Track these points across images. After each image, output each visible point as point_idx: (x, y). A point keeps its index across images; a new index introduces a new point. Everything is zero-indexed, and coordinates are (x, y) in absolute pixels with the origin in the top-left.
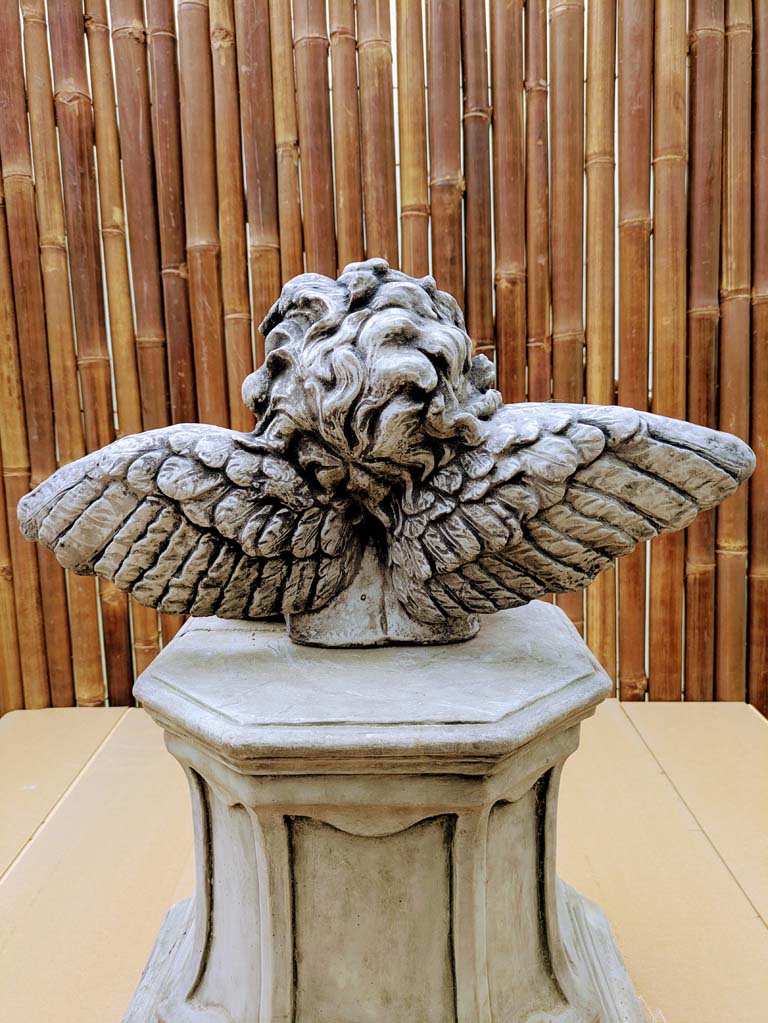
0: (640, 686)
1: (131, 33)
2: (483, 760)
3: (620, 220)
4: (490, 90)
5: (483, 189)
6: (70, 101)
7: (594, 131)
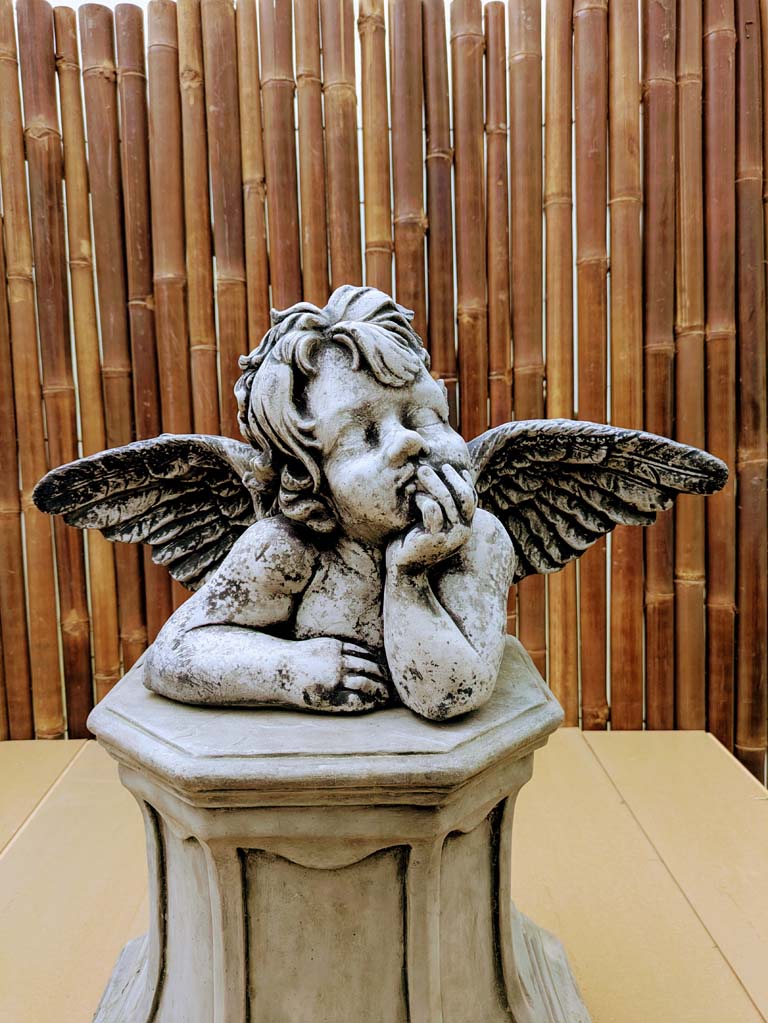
0: (601, 715)
1: (101, 73)
2: (436, 790)
3: (578, 258)
4: (451, 133)
5: (445, 227)
6: (40, 137)
7: (552, 173)
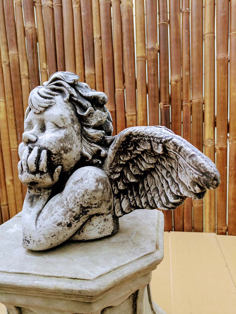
0: (224, 229)
1: (48, 5)
2: (86, 297)
3: (217, 57)
4: (168, 14)
7: (207, 25)
